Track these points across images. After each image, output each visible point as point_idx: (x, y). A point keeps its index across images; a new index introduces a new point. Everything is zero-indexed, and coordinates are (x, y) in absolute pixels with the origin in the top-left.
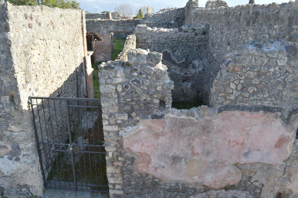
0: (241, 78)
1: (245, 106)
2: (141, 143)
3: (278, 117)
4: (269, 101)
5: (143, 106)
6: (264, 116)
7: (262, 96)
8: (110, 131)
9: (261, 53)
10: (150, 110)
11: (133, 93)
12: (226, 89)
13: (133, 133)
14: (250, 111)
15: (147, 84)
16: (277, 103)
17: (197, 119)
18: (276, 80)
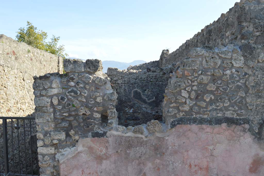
0: (193, 84)
1: (203, 118)
2: (81, 169)
3: (246, 131)
4: (232, 111)
5: (82, 122)
6: (228, 130)
7: (222, 105)
8: (45, 153)
9: (212, 54)
10: (90, 127)
11: (70, 106)
12: (178, 98)
13: (71, 157)
14: (210, 125)
15: (86, 95)
16: (241, 112)
17: (146, 137)
18: (236, 85)
